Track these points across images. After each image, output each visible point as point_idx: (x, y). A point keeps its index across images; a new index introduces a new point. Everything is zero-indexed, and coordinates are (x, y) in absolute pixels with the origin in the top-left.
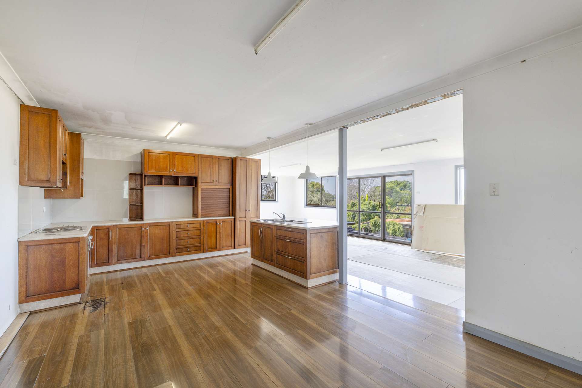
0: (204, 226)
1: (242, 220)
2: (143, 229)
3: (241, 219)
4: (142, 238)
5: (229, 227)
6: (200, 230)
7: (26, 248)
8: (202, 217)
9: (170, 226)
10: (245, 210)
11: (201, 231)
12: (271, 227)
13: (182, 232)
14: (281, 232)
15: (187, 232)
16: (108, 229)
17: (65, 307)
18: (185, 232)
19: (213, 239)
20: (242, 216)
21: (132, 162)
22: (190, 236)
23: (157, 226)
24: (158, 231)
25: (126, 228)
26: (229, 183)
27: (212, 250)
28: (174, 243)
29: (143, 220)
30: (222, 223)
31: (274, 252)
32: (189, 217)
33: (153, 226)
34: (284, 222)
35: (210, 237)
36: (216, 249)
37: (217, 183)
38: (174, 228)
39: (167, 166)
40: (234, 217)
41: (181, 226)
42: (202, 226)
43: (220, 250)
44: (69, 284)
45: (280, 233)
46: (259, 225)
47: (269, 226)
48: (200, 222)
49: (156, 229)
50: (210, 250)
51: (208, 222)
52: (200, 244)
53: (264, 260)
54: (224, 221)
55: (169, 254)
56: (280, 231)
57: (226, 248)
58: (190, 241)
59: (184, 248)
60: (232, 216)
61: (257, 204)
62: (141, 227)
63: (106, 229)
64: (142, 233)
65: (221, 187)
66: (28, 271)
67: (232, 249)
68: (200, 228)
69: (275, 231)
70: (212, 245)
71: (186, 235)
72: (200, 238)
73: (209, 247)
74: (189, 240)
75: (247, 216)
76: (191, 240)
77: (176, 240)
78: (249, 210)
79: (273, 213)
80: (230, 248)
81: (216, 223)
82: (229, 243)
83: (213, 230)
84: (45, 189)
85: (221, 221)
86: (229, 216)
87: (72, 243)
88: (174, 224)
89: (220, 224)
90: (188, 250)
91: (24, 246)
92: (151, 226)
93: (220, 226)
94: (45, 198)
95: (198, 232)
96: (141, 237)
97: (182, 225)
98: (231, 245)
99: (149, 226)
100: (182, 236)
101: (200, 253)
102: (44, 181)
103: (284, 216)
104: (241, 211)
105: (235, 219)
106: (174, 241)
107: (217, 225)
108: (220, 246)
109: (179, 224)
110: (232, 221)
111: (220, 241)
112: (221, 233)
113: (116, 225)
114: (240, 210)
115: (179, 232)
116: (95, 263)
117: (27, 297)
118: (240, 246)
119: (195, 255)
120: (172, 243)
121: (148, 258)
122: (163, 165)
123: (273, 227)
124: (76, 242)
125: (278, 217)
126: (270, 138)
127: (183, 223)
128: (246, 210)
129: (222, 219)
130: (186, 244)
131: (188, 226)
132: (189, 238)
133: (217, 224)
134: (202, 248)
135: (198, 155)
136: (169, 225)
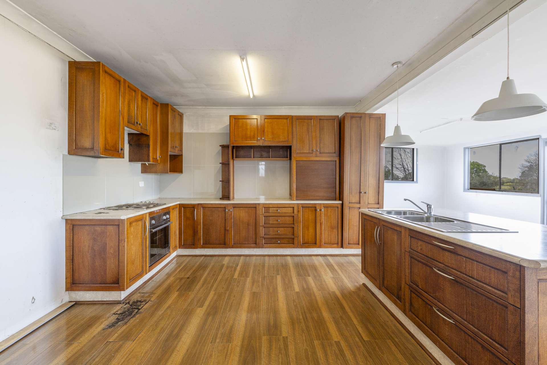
0: (298, 211)
1: (353, 208)
2: (227, 210)
3: (351, 205)
4: (227, 221)
5: (335, 216)
6: (293, 216)
7: (72, 227)
8: (297, 200)
9: (257, 209)
10: (359, 191)
11: (295, 218)
12: (398, 229)
13: (271, 218)
14: (421, 245)
15: (276, 218)
16: (193, 207)
17: (107, 304)
18: (274, 217)
19: (311, 230)
20: (354, 201)
21: (225, 133)
22: (281, 223)
23: (242, 208)
24: (243, 214)
25: (210, 208)
26: (335, 153)
27: (309, 246)
28: (262, 231)
29: (229, 200)
30: (323, 210)
31: (403, 283)
32: (284, 199)
33: (237, 207)
34: (428, 220)
35: (306, 227)
36: (315, 245)
37: (318, 153)
38: (261, 211)
39: (254, 134)
40: (341, 202)
41: (269, 209)
42: (296, 211)
43: (320, 247)
44: (110, 276)
45: (420, 248)
46: (375, 221)
47: (393, 227)
48: (293, 206)
49: (241, 211)
50: (306, 244)
51: (304, 207)
52: (293, 235)
53: (383, 288)
54: (326, 207)
55: (256, 245)
56: (420, 243)
57: (330, 244)
58: (281, 231)
59: (273, 238)
60: (340, 200)
61: (379, 183)
62: (225, 208)
63: (192, 208)
64: (226, 216)
65: (324, 159)
66: (74, 254)
67: (338, 247)
68: (293, 214)
69: (406, 240)
70: (310, 239)
71: (275, 222)
72: (293, 227)
73: (306, 241)
74: (279, 229)
75: (361, 202)
76: (283, 229)
77: (264, 227)
78: (365, 193)
79: (405, 200)
80: (335, 245)
81: (314, 208)
82: (334, 239)
83: (311, 217)
84: (142, 164)
85: (322, 206)
86: (335, 200)
87: (112, 226)
88: (261, 207)
89: (321, 210)
90: (277, 241)
91: (69, 225)
92: (235, 207)
93: (321, 214)
94: (142, 173)
95: (291, 219)
96: (225, 219)
97: (271, 209)
98: (336, 242)
99: (233, 207)
100: (271, 222)
101: (294, 248)
102: (89, 149)
103: (429, 207)
104: (351, 194)
105: (342, 204)
106: (261, 228)
107: (317, 212)
108: (321, 241)
109: (267, 207)
110: (338, 207)
111: (321, 234)
112: (322, 223)
113: (201, 204)
114: (351, 192)
115: (268, 217)
116: (182, 244)
117: (73, 284)
118: (350, 245)
119: (288, 249)
120: (259, 230)
121: (232, 245)
122: (250, 132)
123: (403, 231)
124: (116, 225)
125: (414, 209)
126: (400, 62)
127: (272, 206)
128: (360, 193)
129: (324, 204)
130: (276, 233)
131: (277, 210)
132: (279, 226)
133: (316, 210)
134: (296, 241)
135: (292, 116)
136: (256, 207)
